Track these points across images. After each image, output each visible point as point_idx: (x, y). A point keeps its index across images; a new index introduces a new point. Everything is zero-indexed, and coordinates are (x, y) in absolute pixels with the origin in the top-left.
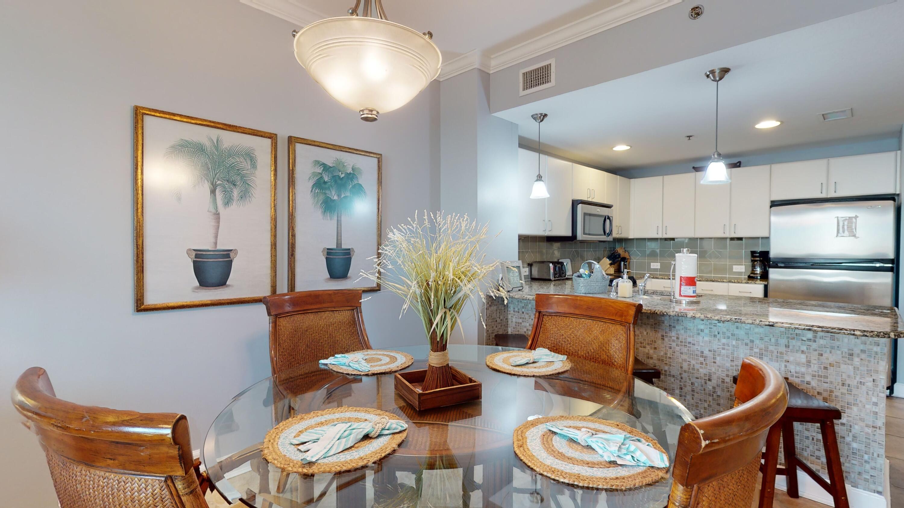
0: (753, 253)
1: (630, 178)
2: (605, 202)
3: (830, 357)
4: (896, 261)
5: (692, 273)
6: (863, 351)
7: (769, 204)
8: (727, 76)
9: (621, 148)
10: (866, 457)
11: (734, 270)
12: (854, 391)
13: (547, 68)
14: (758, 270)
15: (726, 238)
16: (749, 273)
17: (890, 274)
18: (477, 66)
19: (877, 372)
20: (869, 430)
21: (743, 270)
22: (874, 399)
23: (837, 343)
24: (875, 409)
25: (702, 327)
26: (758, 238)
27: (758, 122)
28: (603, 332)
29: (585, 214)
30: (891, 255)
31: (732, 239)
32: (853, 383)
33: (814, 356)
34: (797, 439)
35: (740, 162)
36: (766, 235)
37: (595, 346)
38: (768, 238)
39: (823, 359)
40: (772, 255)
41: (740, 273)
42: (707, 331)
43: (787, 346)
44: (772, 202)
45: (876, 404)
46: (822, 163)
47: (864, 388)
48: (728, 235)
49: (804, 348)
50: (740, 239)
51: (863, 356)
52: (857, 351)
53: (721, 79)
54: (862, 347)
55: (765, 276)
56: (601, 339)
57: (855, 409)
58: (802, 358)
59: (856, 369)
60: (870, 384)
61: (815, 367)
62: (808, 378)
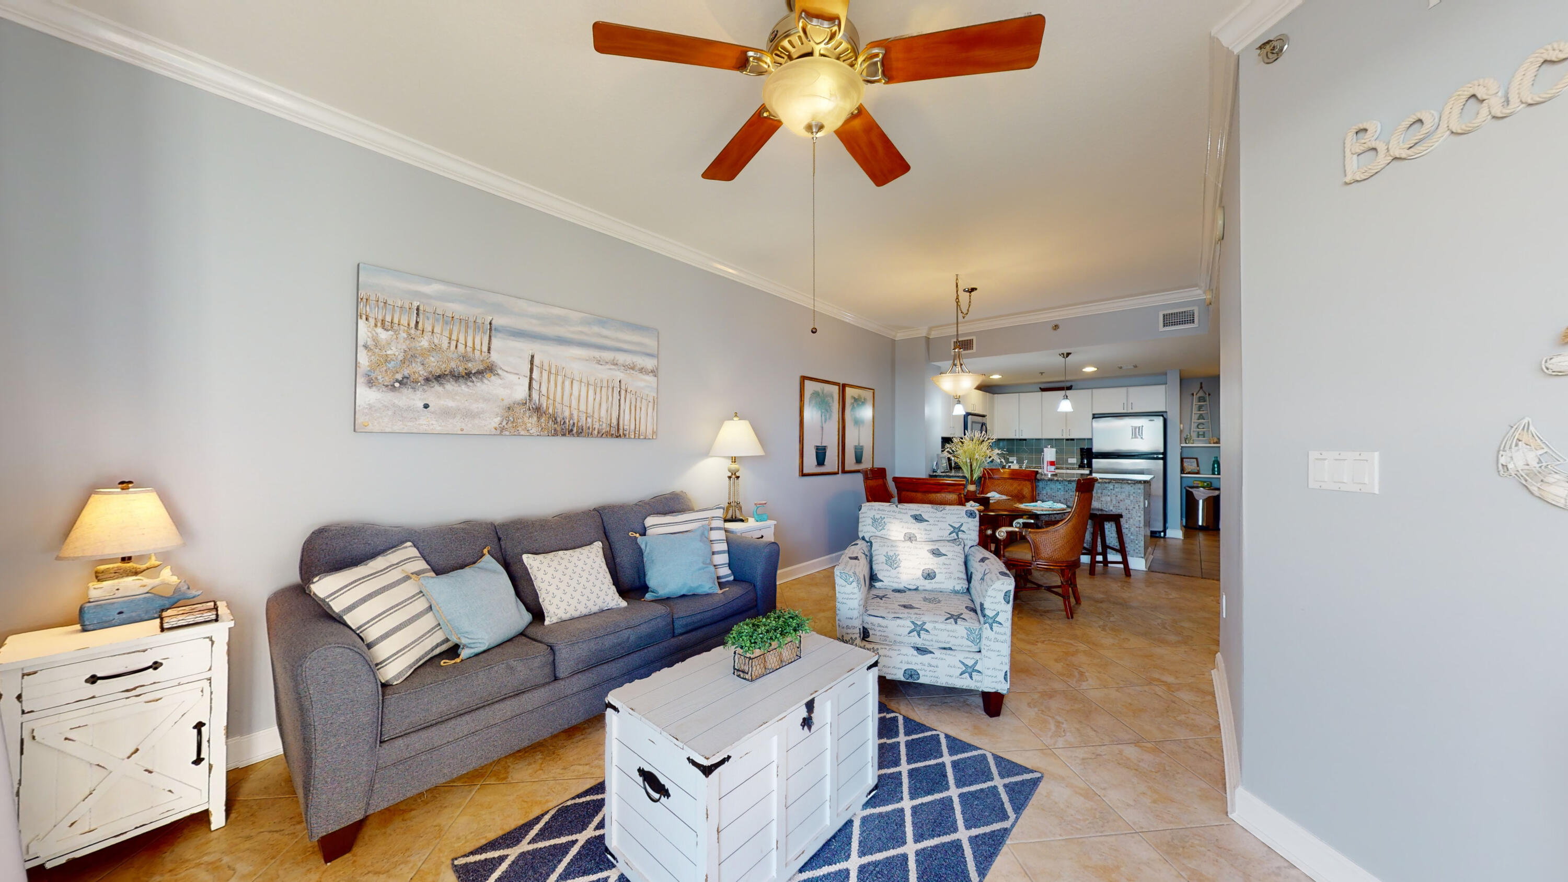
0: (1082, 450)
1: (994, 393)
2: (981, 413)
3: (1121, 497)
4: (1165, 453)
5: (1053, 459)
6: (1134, 493)
7: (1091, 416)
8: (1070, 356)
9: (996, 377)
10: (1137, 542)
11: (1069, 462)
12: (1131, 512)
13: (971, 341)
14: (1085, 461)
15: (1063, 439)
16: (1079, 463)
17: (1161, 462)
18: (924, 335)
19: (1140, 502)
20: (1138, 529)
21: (1075, 462)
22: (1139, 515)
23: (1123, 490)
24: (1140, 519)
25: (1060, 487)
26: (1085, 439)
27: (1084, 368)
28: (1019, 485)
29: (973, 422)
30: (1162, 450)
31: (1067, 440)
32: (1131, 508)
33: (1114, 497)
34: (1107, 539)
35: (1071, 386)
36: (1090, 437)
37: (1016, 491)
38: (1091, 439)
39: (1118, 498)
40: (1094, 450)
41: (1073, 464)
42: (1062, 489)
43: (1102, 493)
44: (1094, 414)
45: (1140, 517)
46: (1123, 390)
47: (1135, 510)
48: (1065, 437)
49: (1109, 494)
50: (1073, 440)
51: (1134, 495)
52: (1131, 493)
53: (1067, 357)
54: (1133, 491)
55: (1090, 465)
56: (1019, 488)
57: (1131, 520)
58: (1109, 499)
59: (1131, 501)
60: (1137, 508)
61: (1114, 502)
62: (1111, 508)
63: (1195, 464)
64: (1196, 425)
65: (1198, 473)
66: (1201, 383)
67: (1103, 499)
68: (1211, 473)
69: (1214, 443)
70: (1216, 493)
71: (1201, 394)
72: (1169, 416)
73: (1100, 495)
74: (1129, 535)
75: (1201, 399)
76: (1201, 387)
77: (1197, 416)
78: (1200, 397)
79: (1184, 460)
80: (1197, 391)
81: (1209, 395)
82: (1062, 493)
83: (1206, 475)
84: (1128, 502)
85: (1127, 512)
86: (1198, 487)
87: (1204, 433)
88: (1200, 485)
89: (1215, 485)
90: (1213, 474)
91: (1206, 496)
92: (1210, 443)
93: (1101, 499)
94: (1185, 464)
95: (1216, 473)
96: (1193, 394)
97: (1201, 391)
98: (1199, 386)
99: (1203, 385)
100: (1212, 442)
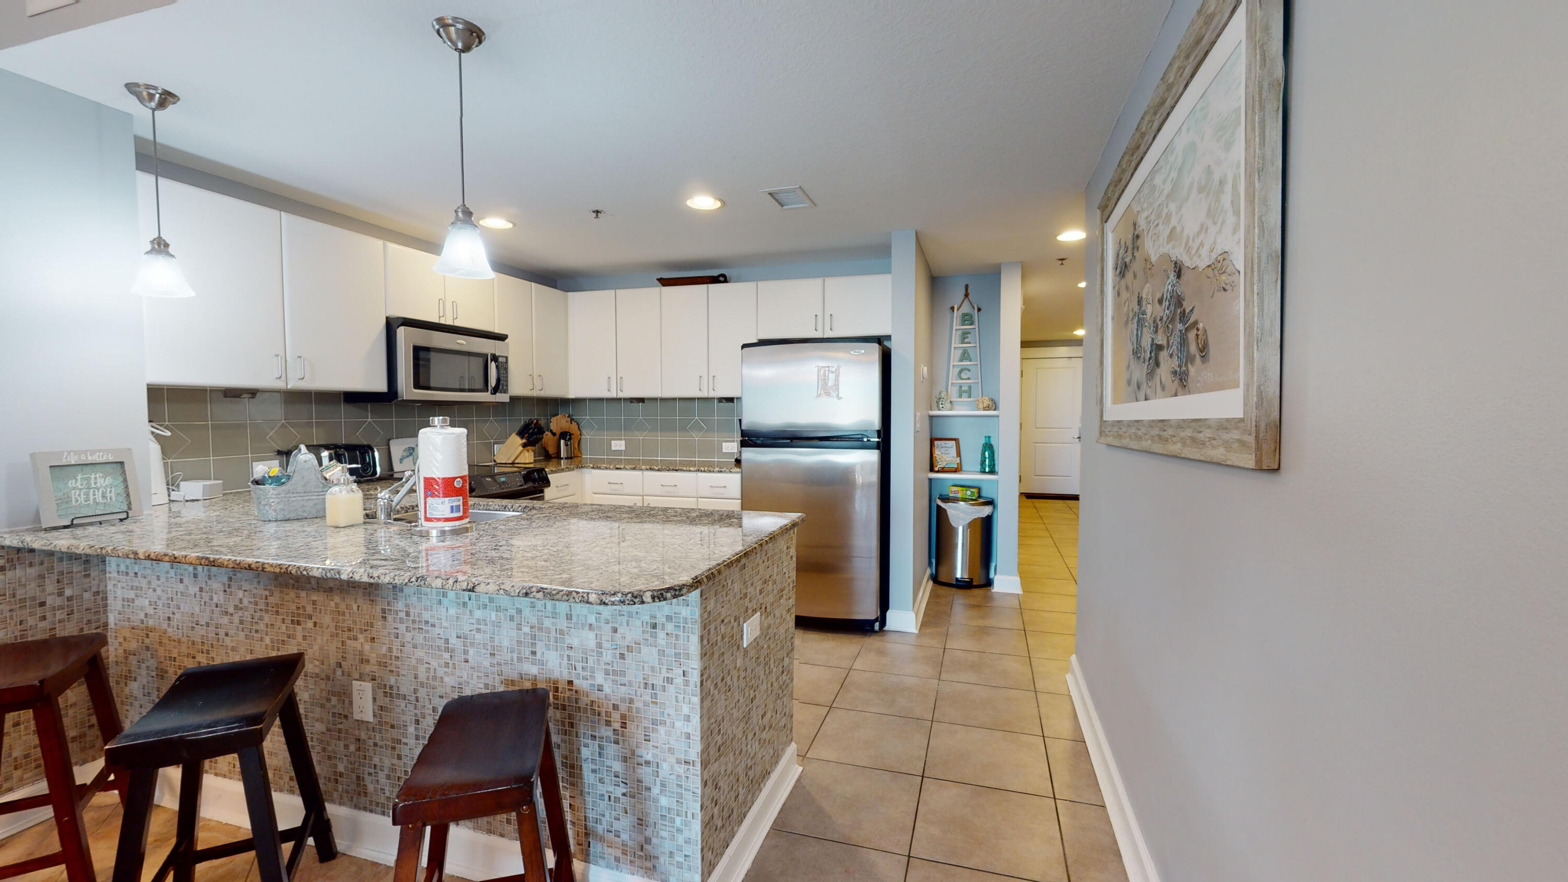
1: (566, 289)
2: (486, 327)
3: (627, 634)
4: (884, 433)
6: (669, 618)
9: (497, 224)
11: (724, 450)
12: (661, 697)
19: (687, 656)
20: (680, 769)
21: (736, 450)
22: (686, 710)
24: (686, 728)
27: (687, 197)
29: (418, 348)
30: (878, 427)
32: (658, 682)
33: (606, 634)
35: (726, 274)
39: (618, 638)
43: (569, 617)
45: (687, 718)
47: (671, 689)
48: (706, 393)
49: (592, 619)
50: (731, 400)
51: (670, 627)
52: (661, 618)
57: (662, 730)
58: (590, 639)
59: (662, 653)
60: (679, 680)
61: (608, 656)
62: (600, 679)
63: (953, 452)
64: (958, 370)
65: (955, 471)
66: (967, 287)
67: (575, 642)
68: (979, 468)
69: (984, 409)
70: (986, 511)
71: (966, 308)
72: (895, 346)
73: (562, 623)
74: (656, 790)
75: (967, 319)
76: (967, 295)
77: (959, 353)
78: (964, 315)
79: (936, 443)
80: (960, 301)
81: (979, 310)
82: (452, 611)
83: (971, 475)
84: (649, 654)
85: (647, 698)
86: (955, 500)
87: (970, 387)
88: (959, 495)
89: (987, 493)
90: (984, 472)
91: (969, 519)
92: (979, 409)
93: (568, 641)
94: (937, 452)
95: (987, 470)
96: (952, 308)
97: (966, 300)
98: (963, 292)
99: (969, 291)
100: (981, 406)
